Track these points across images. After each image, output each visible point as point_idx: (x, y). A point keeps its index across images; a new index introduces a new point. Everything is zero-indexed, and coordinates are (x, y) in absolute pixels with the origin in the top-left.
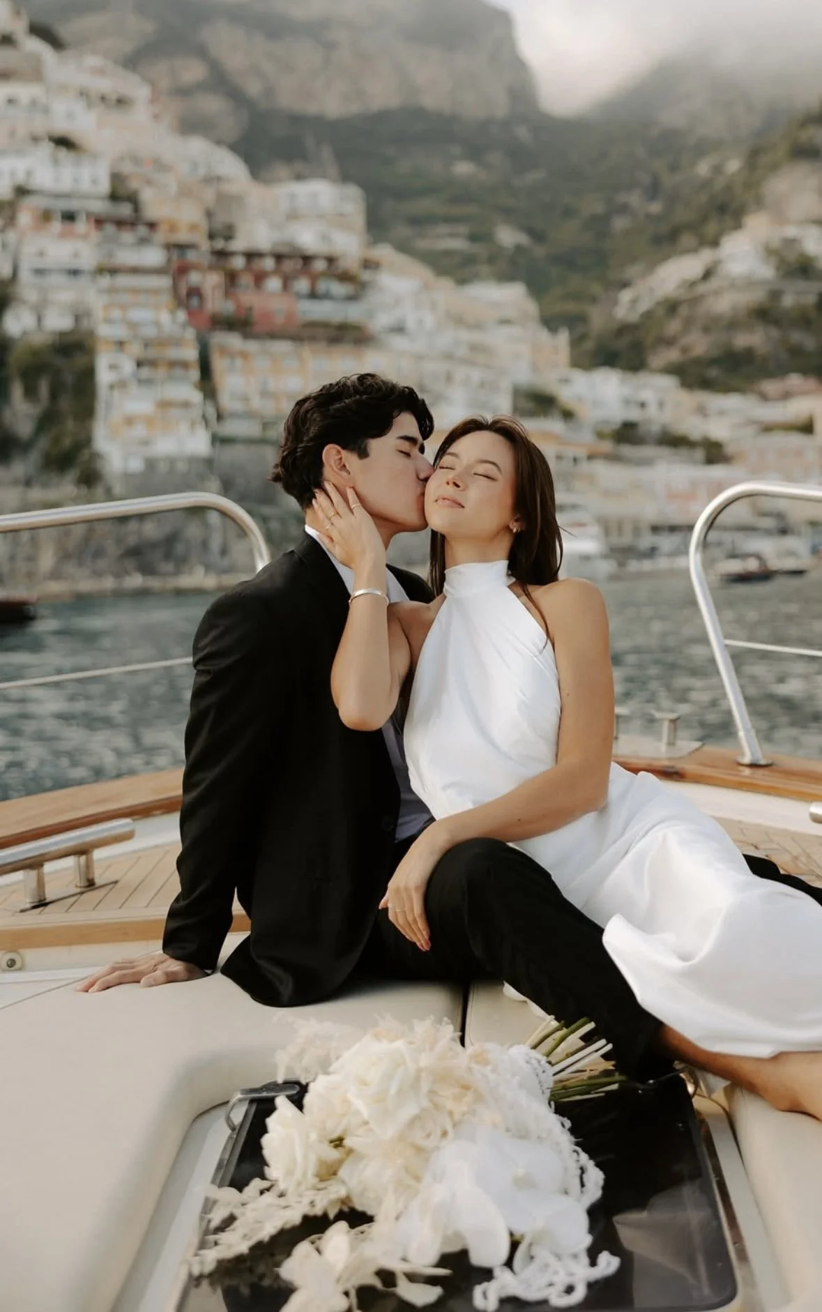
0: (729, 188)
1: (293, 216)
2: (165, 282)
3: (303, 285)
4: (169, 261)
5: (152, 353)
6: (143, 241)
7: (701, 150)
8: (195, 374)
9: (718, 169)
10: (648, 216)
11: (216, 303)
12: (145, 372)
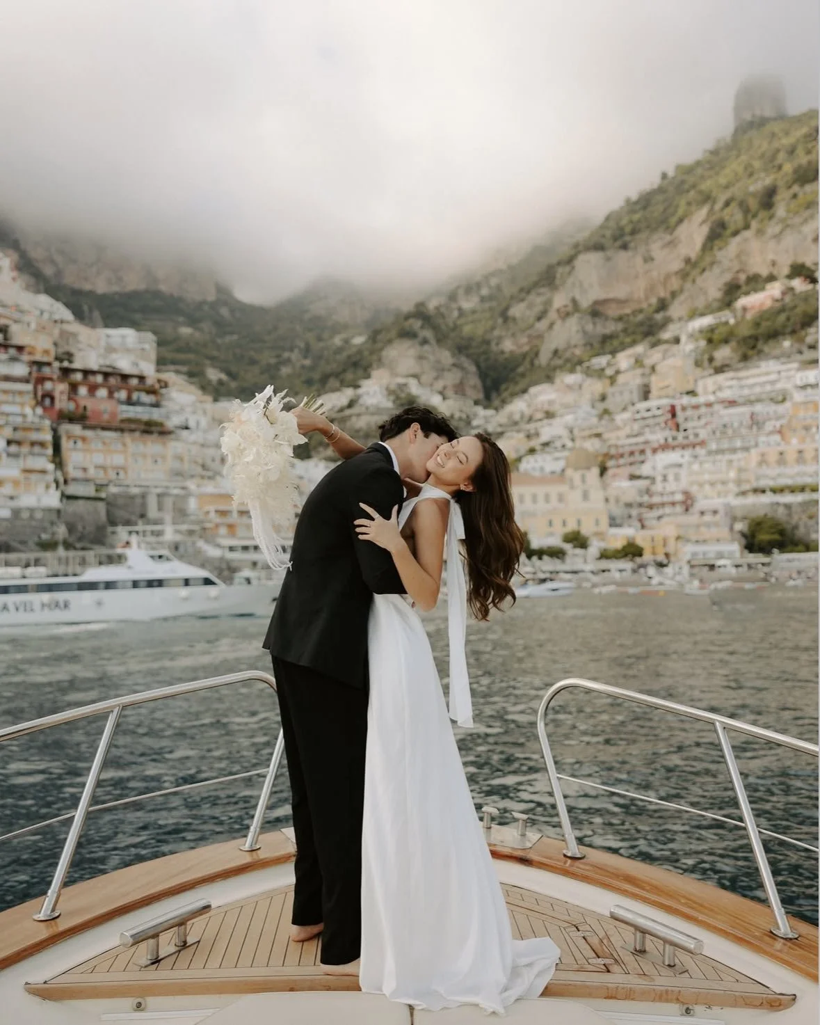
0: (360, 352)
1: (110, 349)
2: (29, 387)
3: (123, 395)
4: (30, 373)
5: (19, 436)
6: (13, 359)
7: (336, 329)
8: (50, 451)
9: (347, 341)
10: (303, 367)
11: (62, 403)
12: (13, 448)
